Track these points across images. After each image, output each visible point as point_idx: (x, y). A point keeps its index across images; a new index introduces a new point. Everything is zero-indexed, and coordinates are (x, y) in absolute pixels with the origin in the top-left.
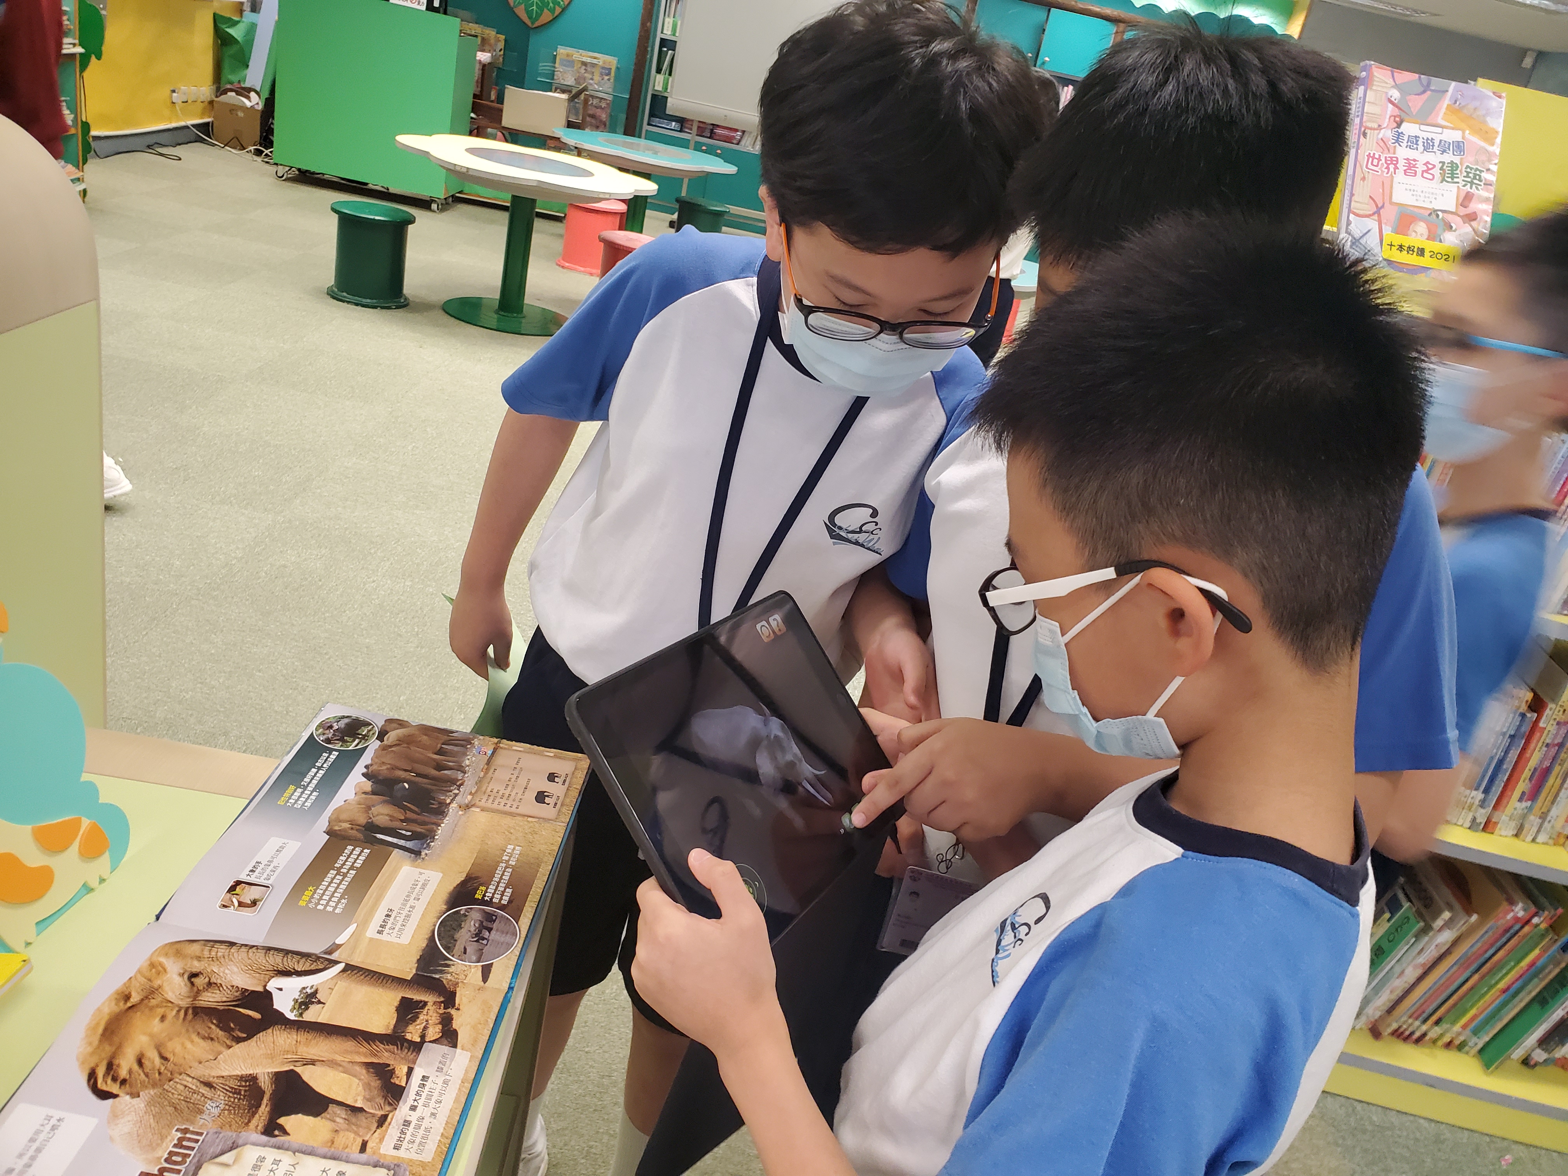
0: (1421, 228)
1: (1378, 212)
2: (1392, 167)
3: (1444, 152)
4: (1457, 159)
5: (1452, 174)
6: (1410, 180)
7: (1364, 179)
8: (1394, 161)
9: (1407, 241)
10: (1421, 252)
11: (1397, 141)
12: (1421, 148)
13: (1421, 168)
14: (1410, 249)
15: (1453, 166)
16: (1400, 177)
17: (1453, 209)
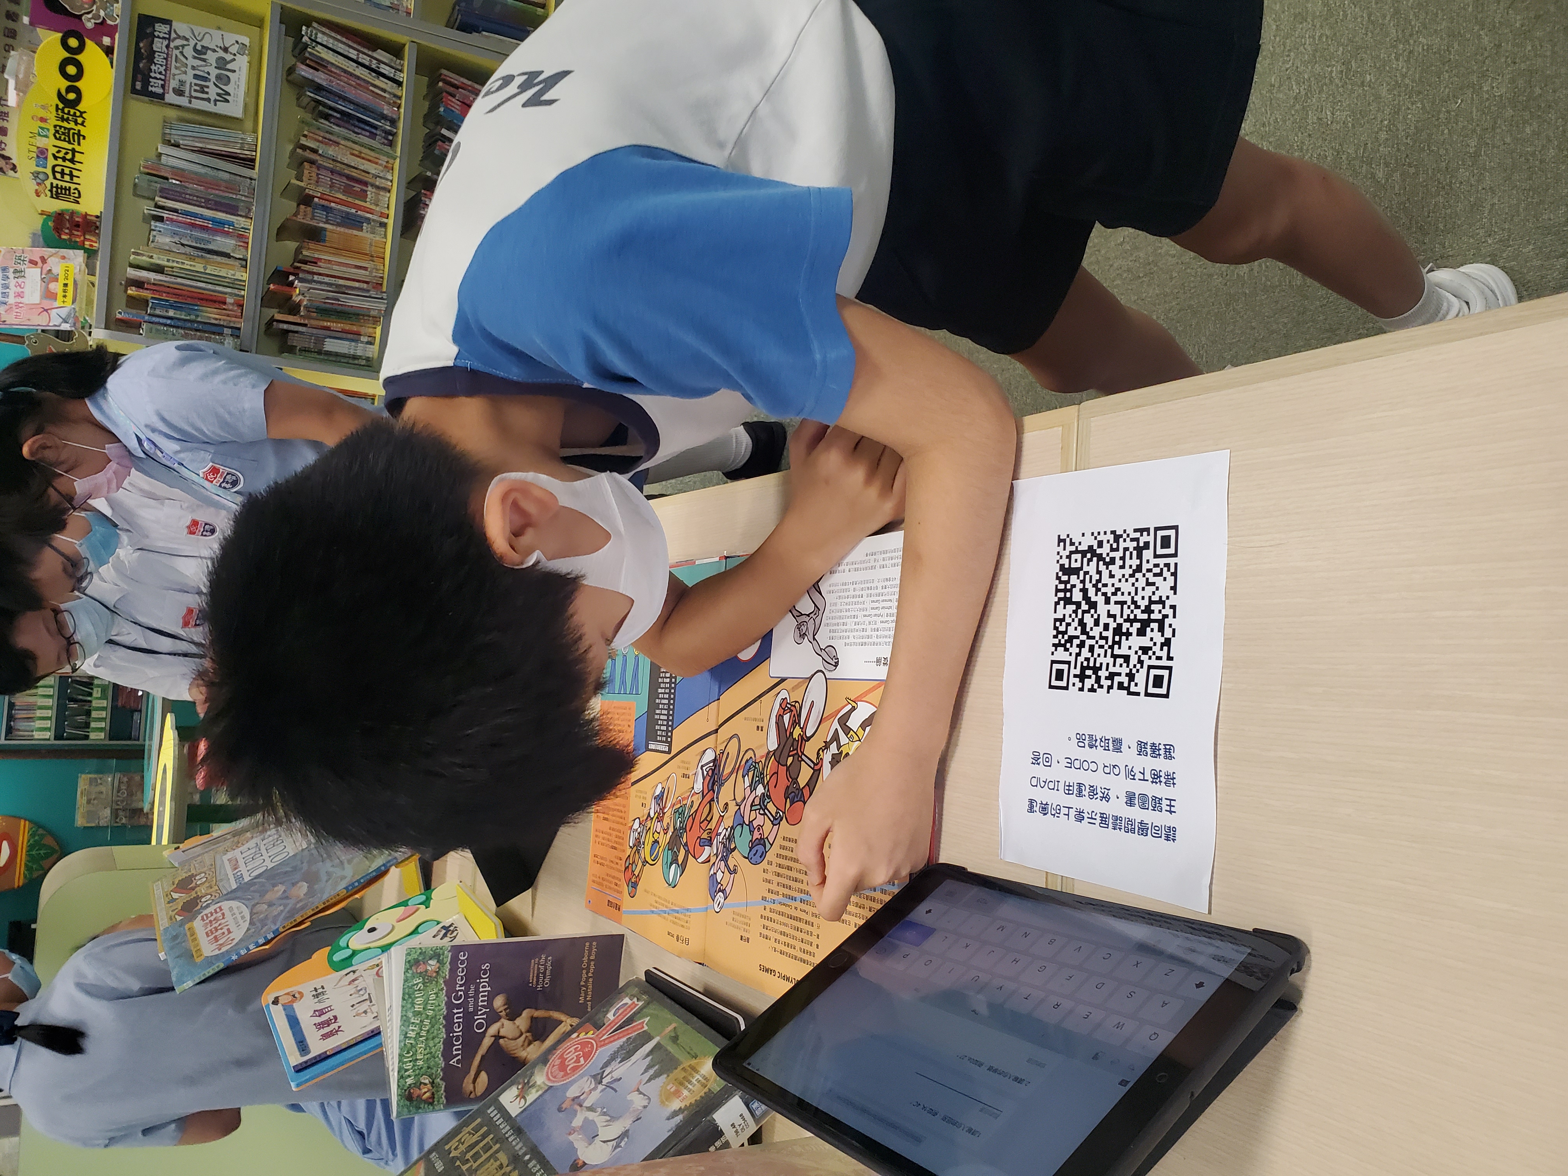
0: (52, 286)
1: (46, 310)
2: (21, 305)
3: (8, 278)
4: (12, 270)
5: (19, 272)
6: (26, 295)
7: (29, 320)
8: (17, 305)
9: (60, 294)
10: (66, 285)
11: (5, 304)
12: (8, 290)
13: (19, 290)
14: (65, 291)
15: (15, 271)
16: (25, 300)
17: (39, 270)
